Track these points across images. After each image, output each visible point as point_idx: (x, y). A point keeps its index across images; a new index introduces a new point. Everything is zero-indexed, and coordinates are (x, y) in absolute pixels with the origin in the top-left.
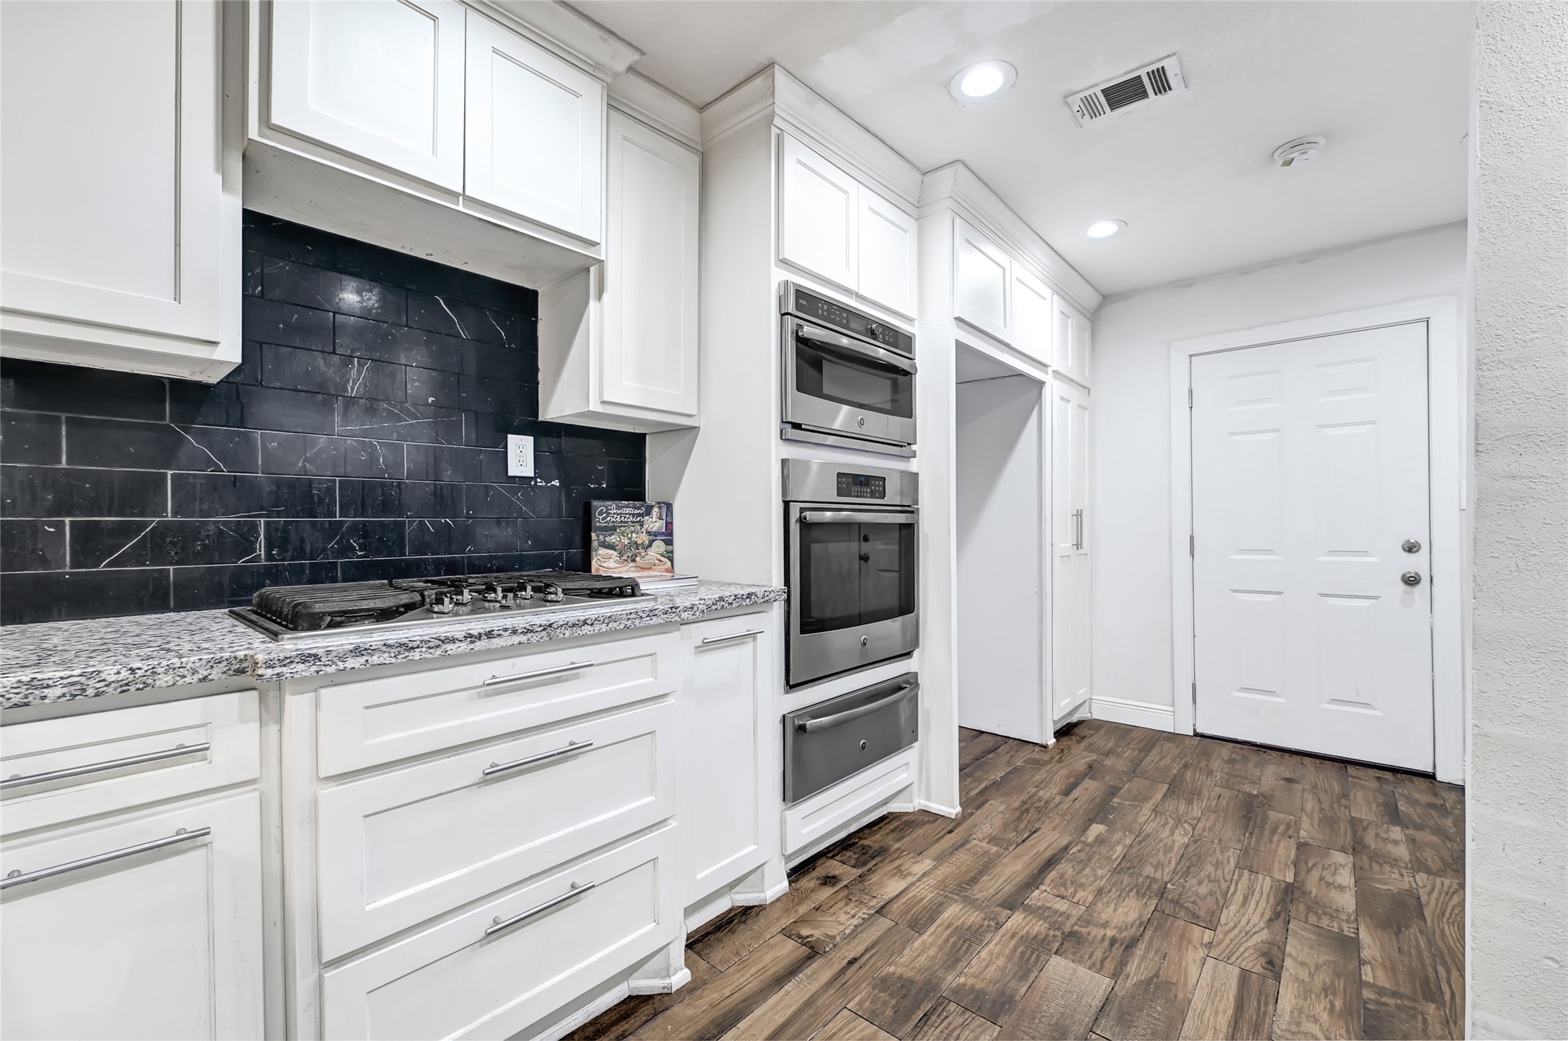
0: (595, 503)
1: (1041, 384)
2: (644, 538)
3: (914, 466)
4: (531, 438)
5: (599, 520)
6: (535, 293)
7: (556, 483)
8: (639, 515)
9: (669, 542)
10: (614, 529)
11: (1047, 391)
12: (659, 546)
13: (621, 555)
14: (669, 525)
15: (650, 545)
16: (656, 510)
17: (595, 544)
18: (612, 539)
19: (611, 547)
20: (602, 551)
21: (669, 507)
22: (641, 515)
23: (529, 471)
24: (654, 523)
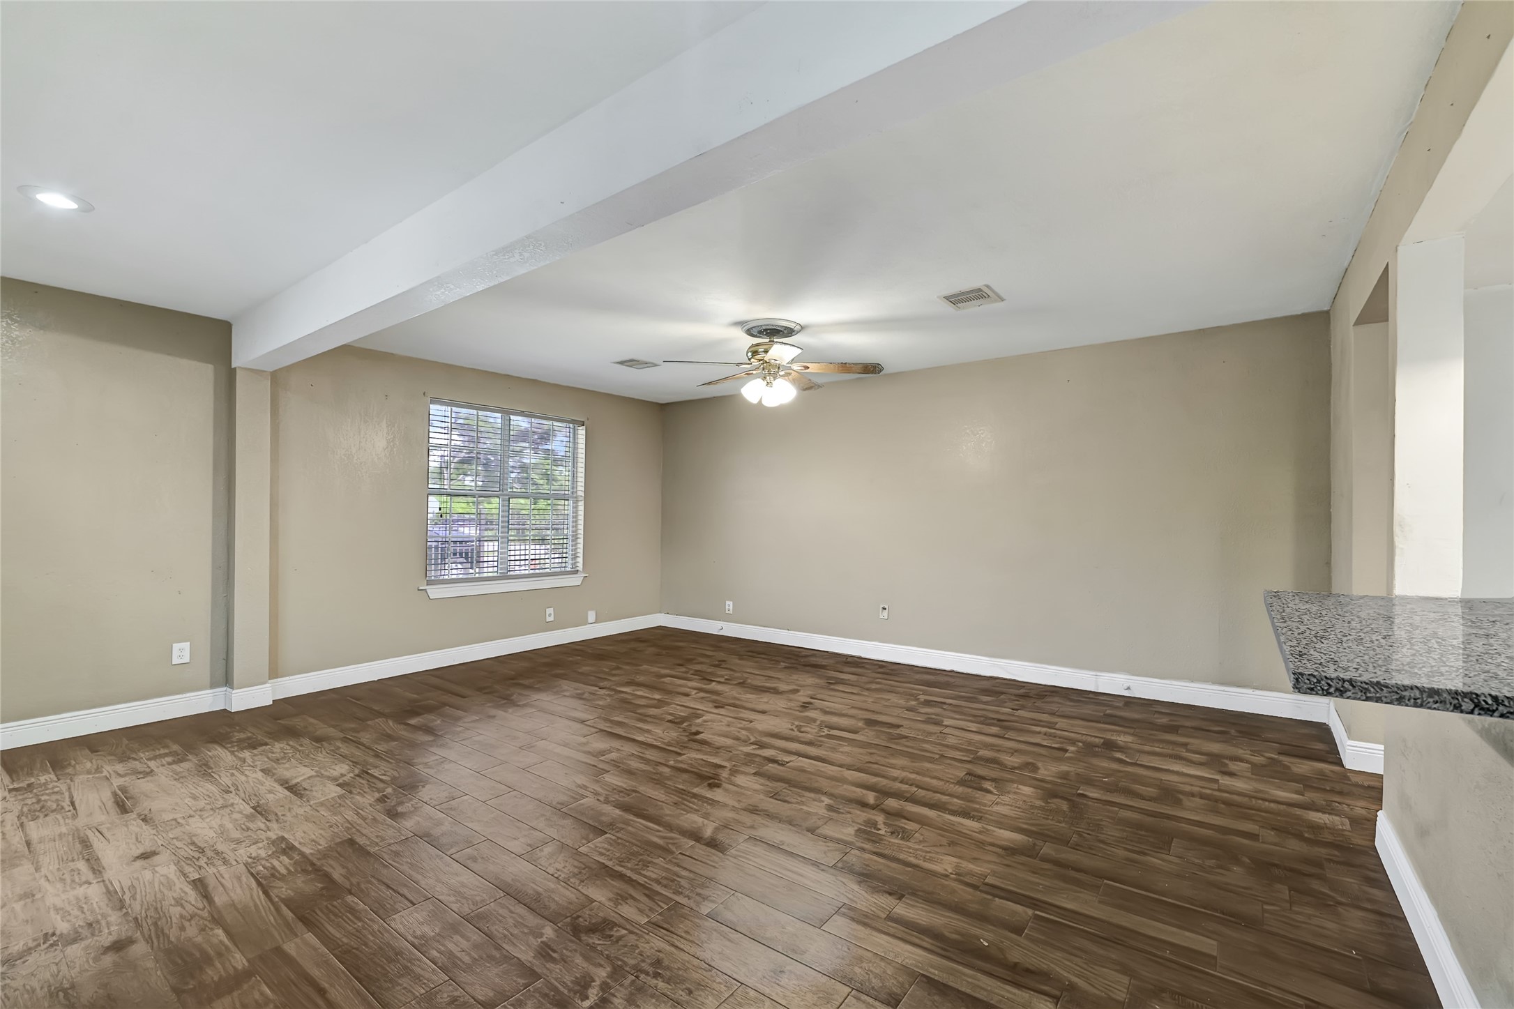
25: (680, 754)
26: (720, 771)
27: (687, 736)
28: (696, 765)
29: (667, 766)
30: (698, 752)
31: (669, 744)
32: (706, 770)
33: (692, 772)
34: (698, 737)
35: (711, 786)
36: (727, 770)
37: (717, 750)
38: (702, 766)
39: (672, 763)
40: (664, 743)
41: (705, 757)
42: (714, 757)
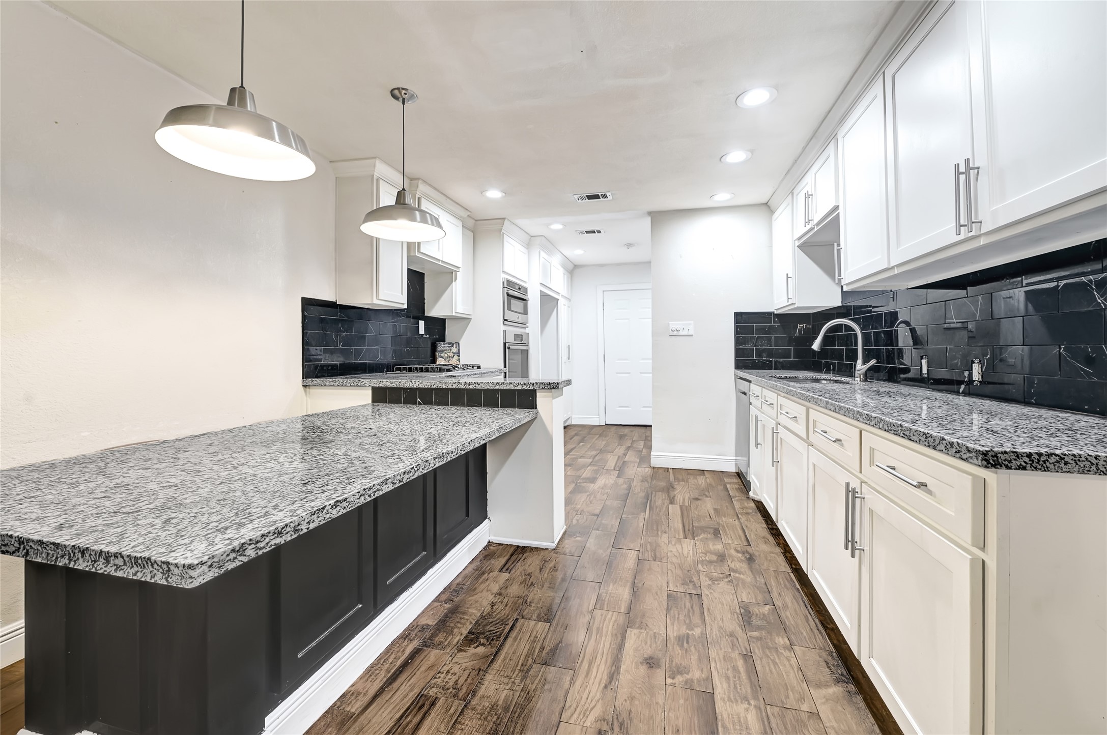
0: (437, 343)
1: (558, 300)
2: (452, 355)
3: (527, 330)
4: (423, 321)
5: (439, 348)
6: (424, 274)
7: (428, 336)
8: (450, 347)
9: (459, 356)
10: (443, 351)
11: (559, 302)
12: (456, 357)
13: (445, 360)
14: (459, 350)
15: (453, 357)
16: (455, 345)
17: (437, 356)
18: (443, 355)
19: (442, 357)
20: (440, 359)
21: (459, 343)
22: (451, 347)
23: (423, 333)
24: (454, 350)
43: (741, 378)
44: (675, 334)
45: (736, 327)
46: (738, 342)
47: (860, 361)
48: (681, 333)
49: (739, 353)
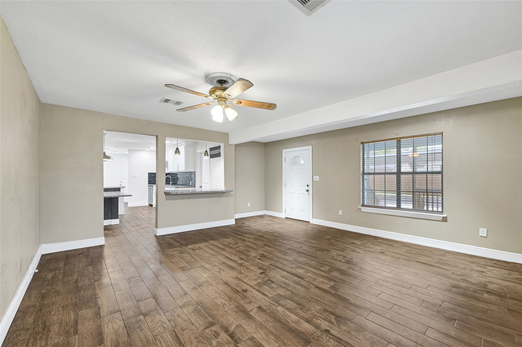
25: (270, 264)
26: (259, 258)
27: (266, 272)
28: (266, 260)
29: (275, 261)
30: (264, 265)
31: (274, 269)
32: (263, 258)
33: (267, 258)
34: (262, 271)
35: (263, 254)
36: (257, 258)
37: (257, 265)
38: (264, 260)
39: (273, 262)
40: (276, 270)
41: (262, 262)
42: (259, 262)
43: (150, 186)
44: (134, 177)
45: (148, 176)
46: (149, 179)
47: (171, 182)
48: (136, 177)
49: (149, 181)
